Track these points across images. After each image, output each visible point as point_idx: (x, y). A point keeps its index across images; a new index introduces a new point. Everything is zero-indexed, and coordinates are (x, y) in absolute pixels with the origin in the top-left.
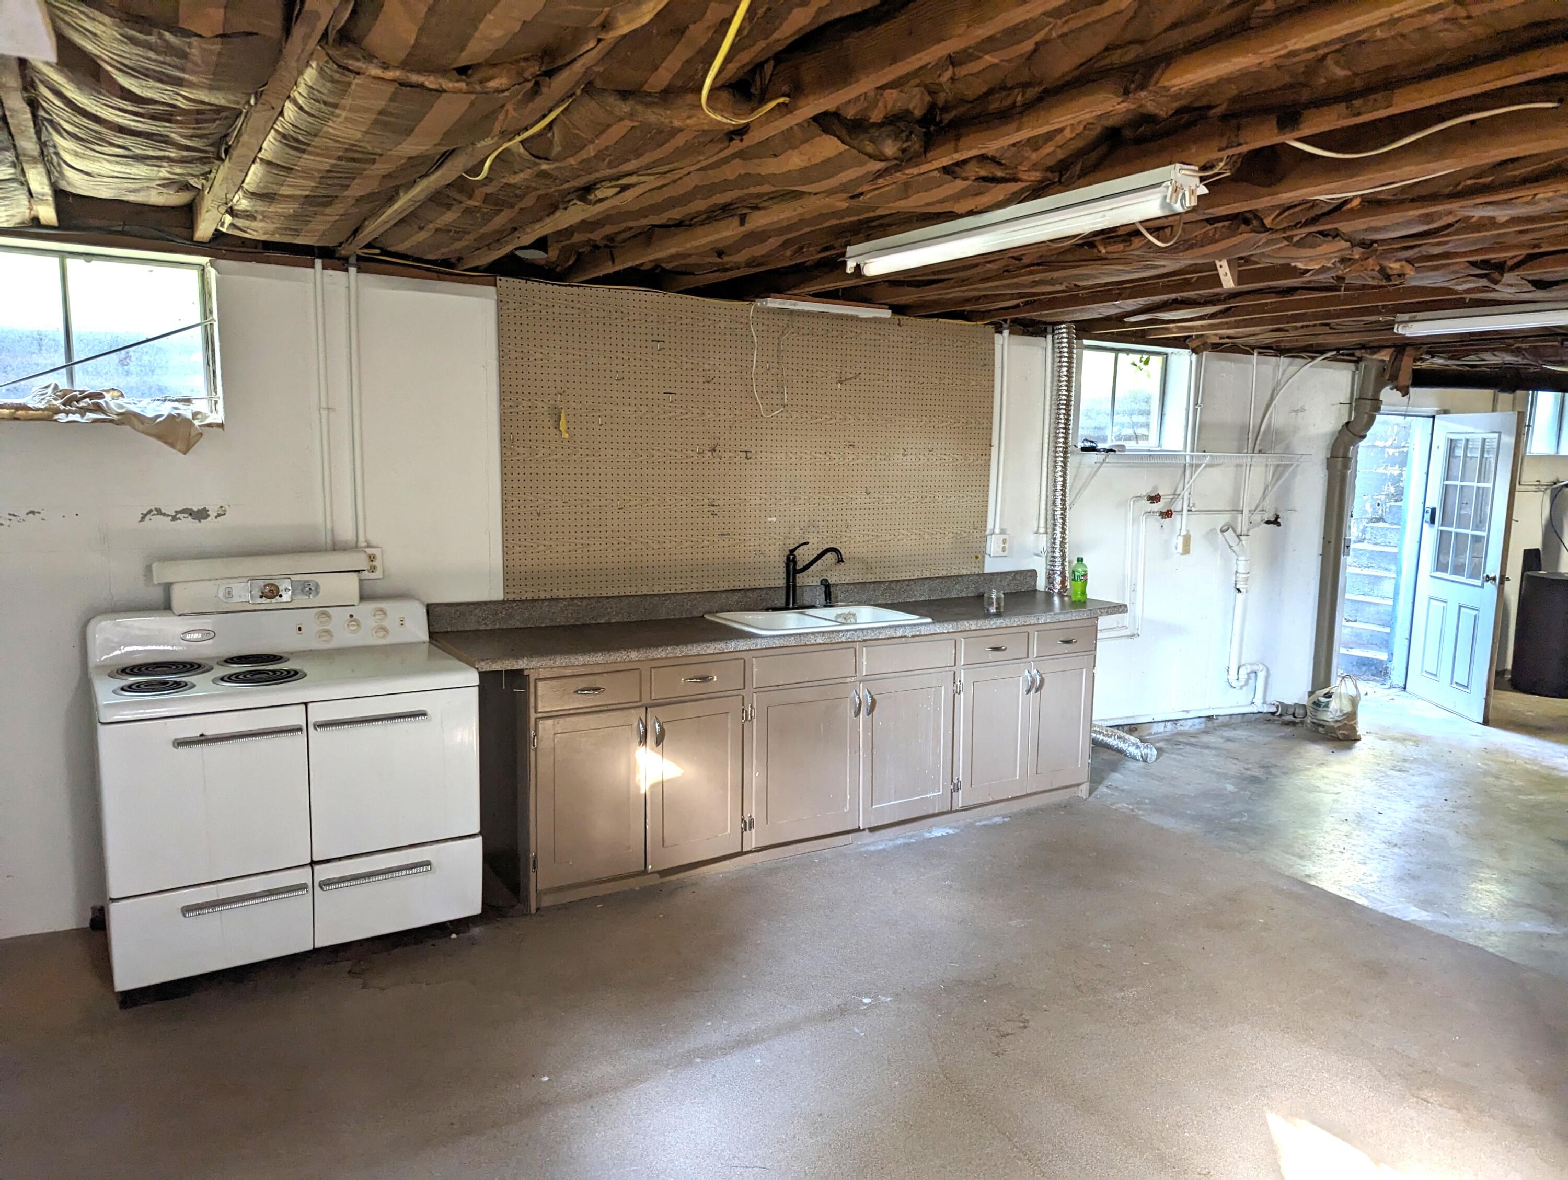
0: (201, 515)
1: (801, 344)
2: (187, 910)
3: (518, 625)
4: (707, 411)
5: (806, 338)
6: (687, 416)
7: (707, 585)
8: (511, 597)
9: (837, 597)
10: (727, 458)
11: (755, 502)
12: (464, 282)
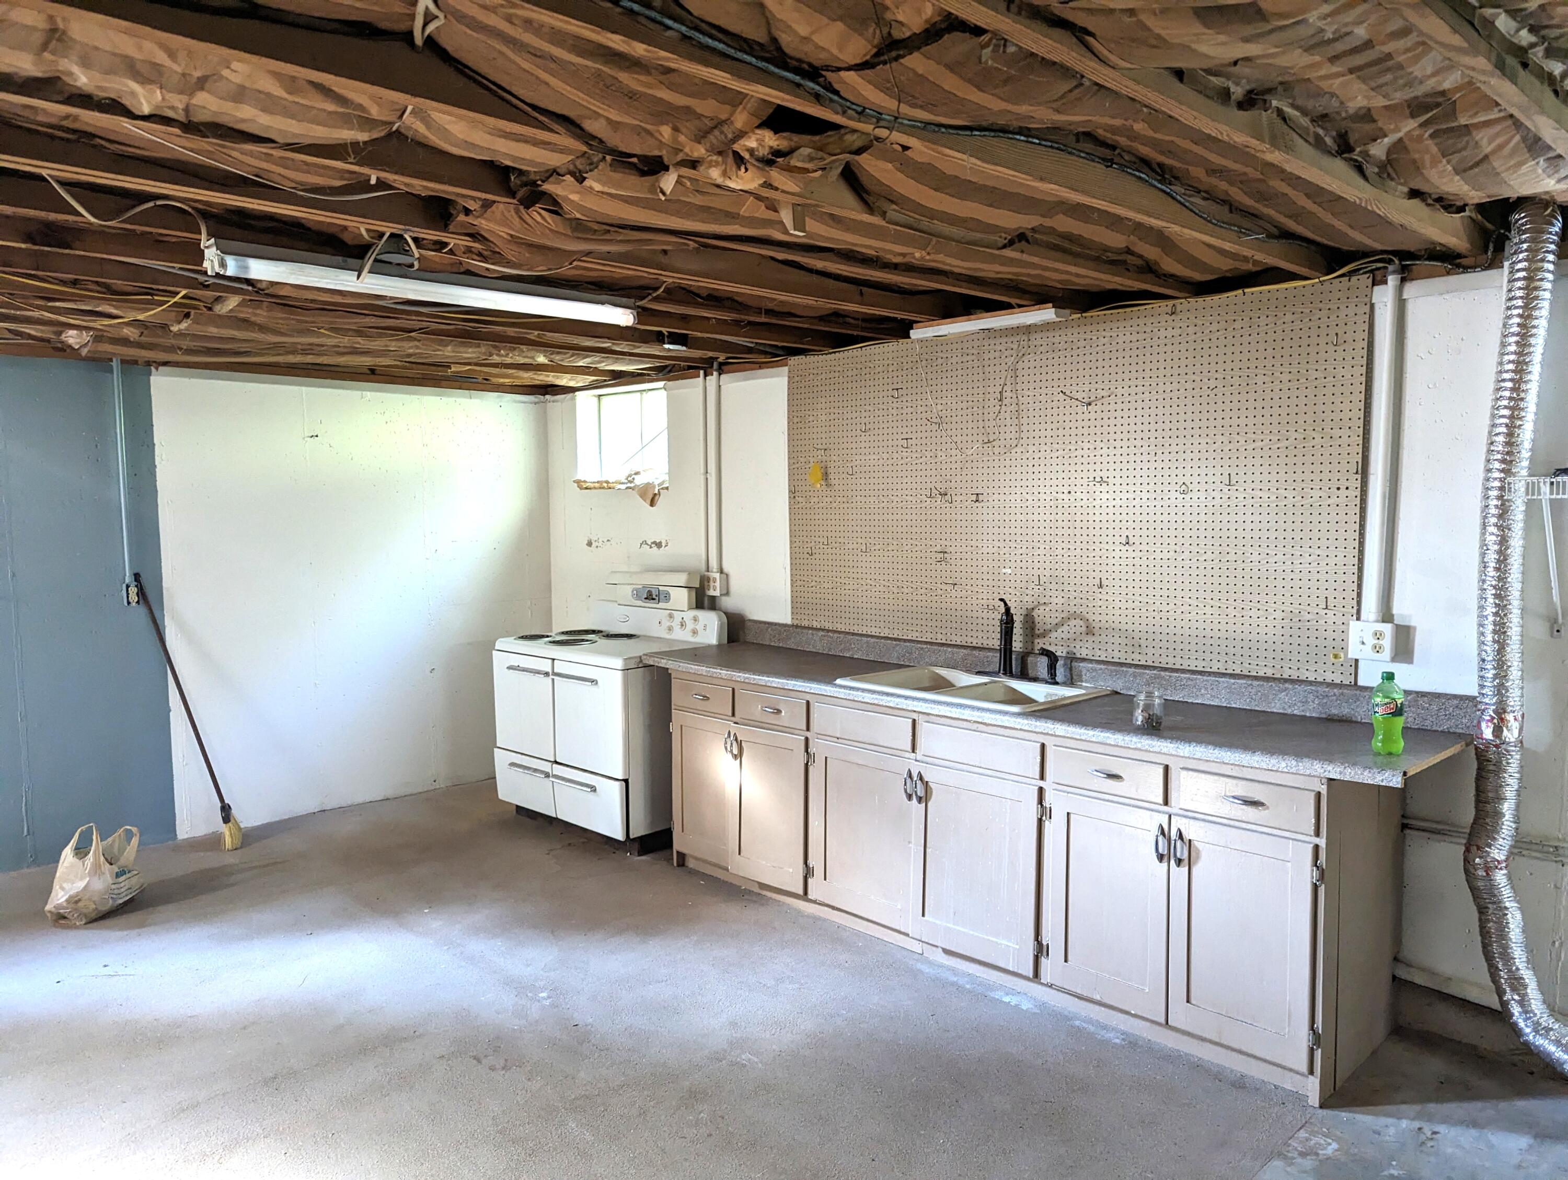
0: (659, 545)
1: (1038, 364)
2: (513, 764)
3: (793, 646)
4: (939, 454)
5: (1044, 357)
6: (921, 460)
7: (939, 636)
8: (796, 622)
9: (1081, 676)
10: (959, 501)
11: (988, 550)
12: (772, 367)
